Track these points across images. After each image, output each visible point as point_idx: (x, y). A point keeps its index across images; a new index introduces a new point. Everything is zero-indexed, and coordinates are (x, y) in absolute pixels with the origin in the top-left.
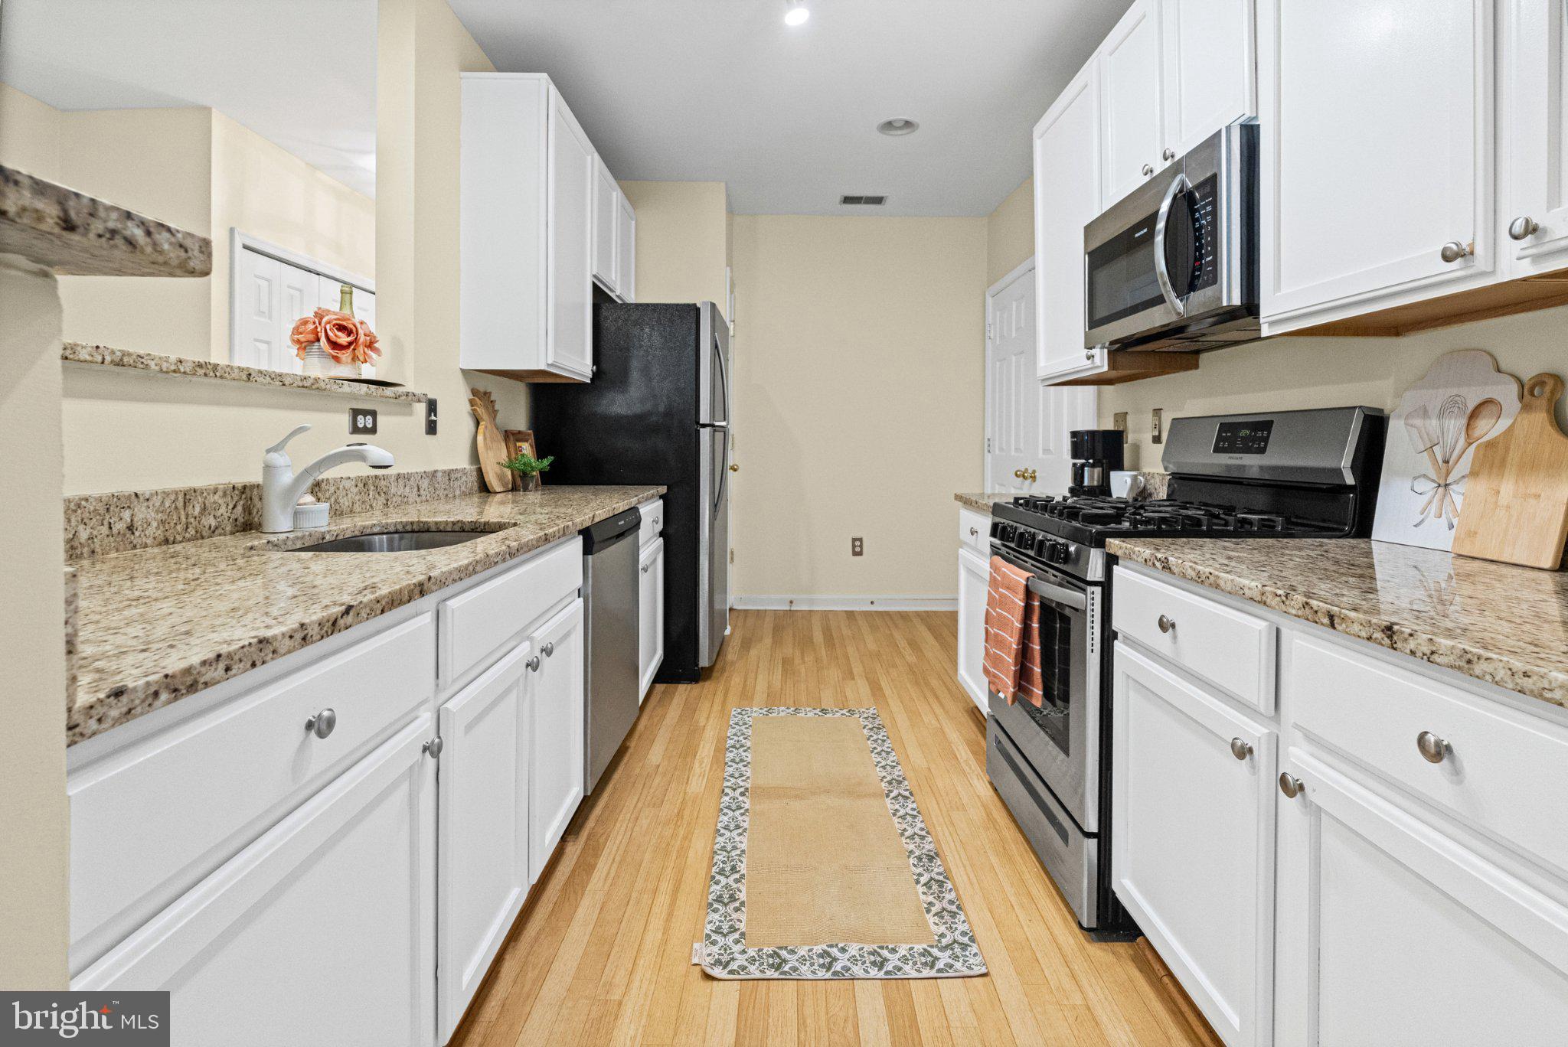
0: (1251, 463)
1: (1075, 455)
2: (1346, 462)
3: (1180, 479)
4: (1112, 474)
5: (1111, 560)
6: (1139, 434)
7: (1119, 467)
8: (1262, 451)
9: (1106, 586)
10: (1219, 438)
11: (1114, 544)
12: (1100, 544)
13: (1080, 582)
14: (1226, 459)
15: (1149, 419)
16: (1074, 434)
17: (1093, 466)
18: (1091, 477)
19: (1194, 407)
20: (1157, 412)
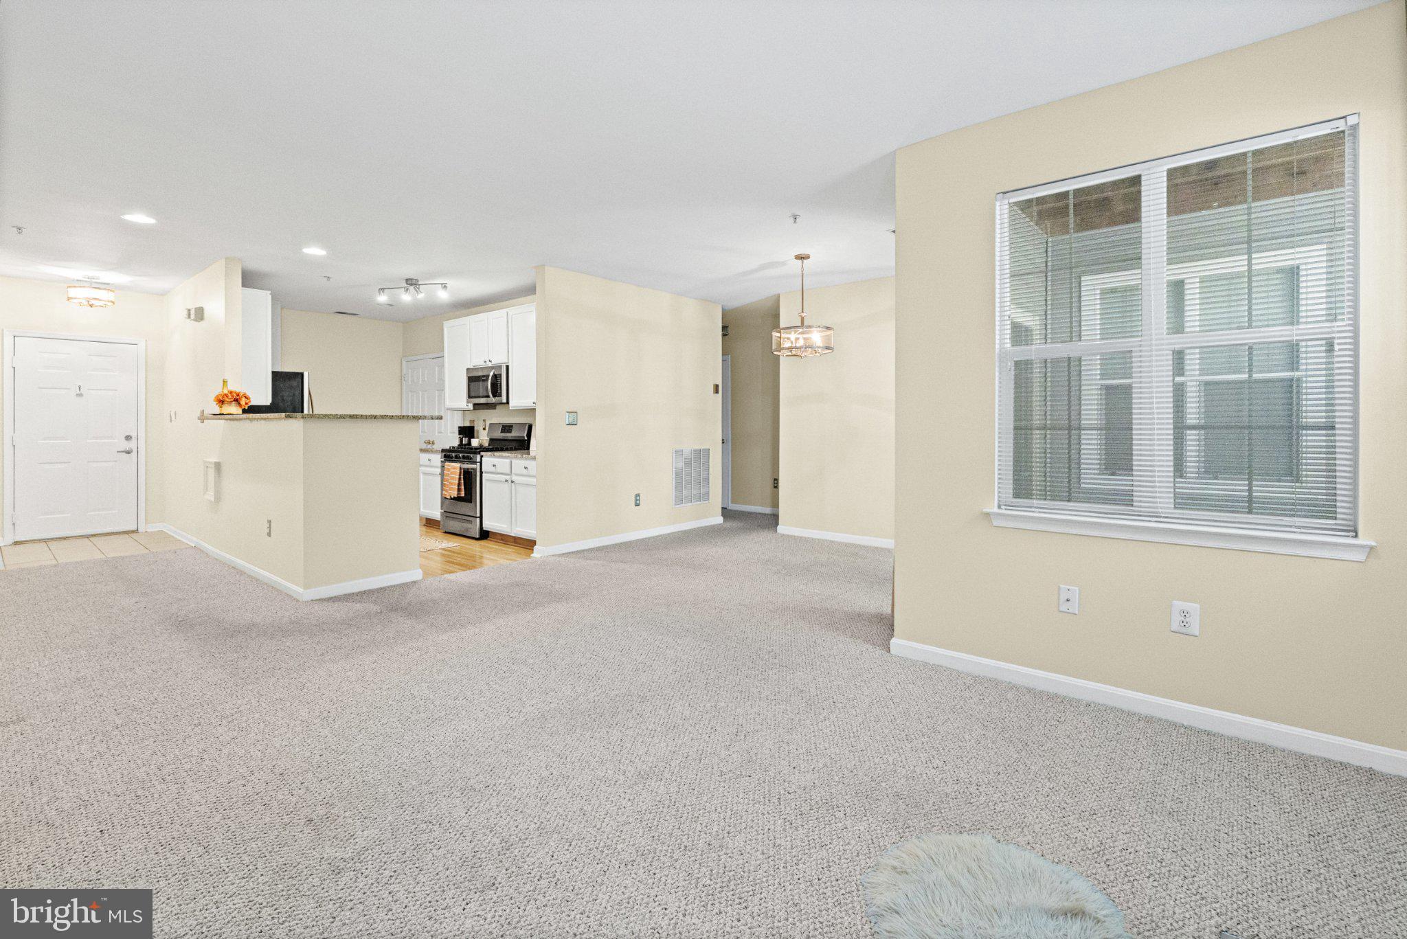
0: (509, 435)
1: (459, 434)
2: (525, 435)
3: (492, 440)
4: (472, 440)
5: (482, 457)
6: (479, 427)
7: (473, 438)
8: (511, 432)
9: (481, 463)
10: (502, 429)
11: (482, 453)
12: (479, 454)
13: (475, 463)
14: (504, 435)
15: (481, 423)
16: (459, 427)
17: (465, 437)
18: (465, 441)
19: (495, 421)
20: (484, 420)
